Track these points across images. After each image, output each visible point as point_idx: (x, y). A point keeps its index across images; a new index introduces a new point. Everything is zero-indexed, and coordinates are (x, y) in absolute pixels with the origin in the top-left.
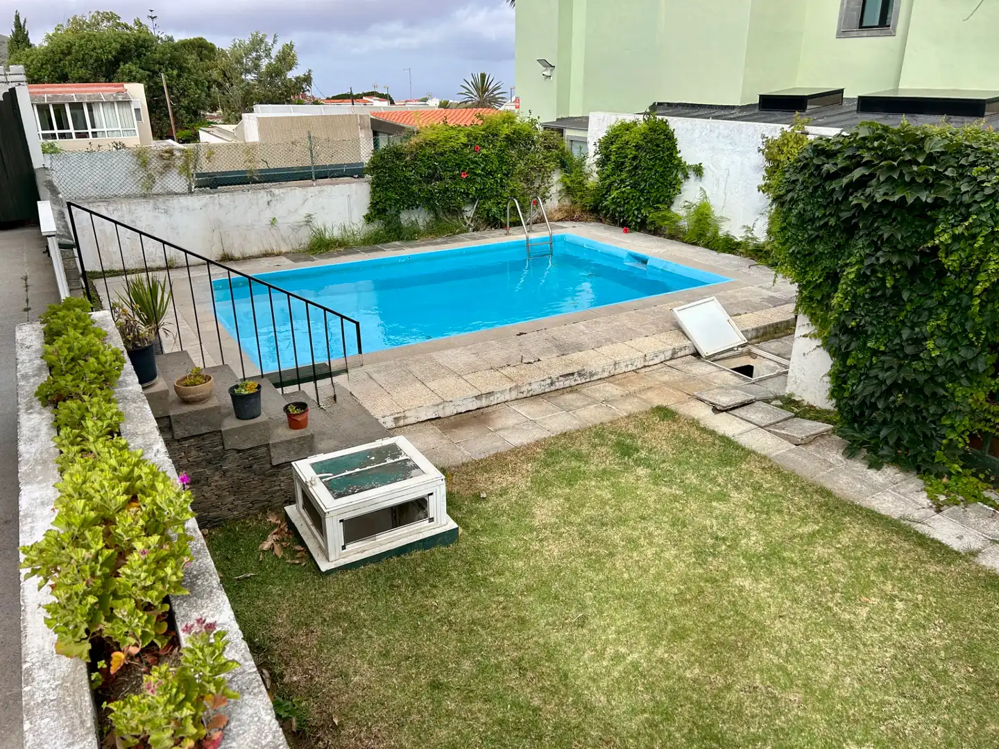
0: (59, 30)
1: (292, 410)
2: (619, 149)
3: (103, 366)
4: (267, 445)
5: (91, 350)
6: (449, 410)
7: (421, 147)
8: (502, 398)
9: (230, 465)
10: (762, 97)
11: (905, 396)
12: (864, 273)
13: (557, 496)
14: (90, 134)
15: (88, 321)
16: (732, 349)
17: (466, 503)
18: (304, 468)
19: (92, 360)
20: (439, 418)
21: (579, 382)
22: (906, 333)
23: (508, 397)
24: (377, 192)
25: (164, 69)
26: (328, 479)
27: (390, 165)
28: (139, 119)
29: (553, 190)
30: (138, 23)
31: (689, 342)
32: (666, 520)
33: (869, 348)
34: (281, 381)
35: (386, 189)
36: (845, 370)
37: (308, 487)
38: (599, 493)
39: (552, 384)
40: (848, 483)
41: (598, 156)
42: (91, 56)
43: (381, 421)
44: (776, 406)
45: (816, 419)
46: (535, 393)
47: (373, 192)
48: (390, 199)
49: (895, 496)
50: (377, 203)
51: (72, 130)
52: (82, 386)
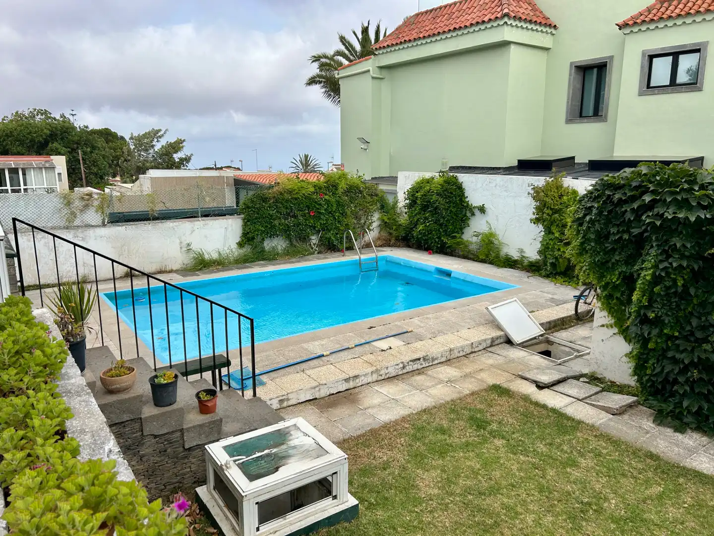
0: (4, 120)
1: (203, 396)
2: (422, 196)
3: (48, 359)
4: (182, 430)
5: (36, 343)
6: (324, 392)
7: (281, 194)
8: (365, 380)
9: (147, 450)
10: (519, 161)
11: (699, 372)
12: (659, 274)
13: (435, 468)
14: (22, 190)
15: (30, 317)
16: (535, 338)
17: (355, 477)
18: (217, 451)
19: (38, 353)
20: (316, 399)
21: (424, 366)
22: (695, 322)
23: (370, 380)
24: (248, 225)
25: (80, 148)
26: (241, 461)
27: (258, 206)
28: (60, 180)
29: (375, 225)
30: (63, 116)
31: (503, 333)
32: (533, 487)
33: (666, 334)
34: (187, 370)
35: (255, 223)
36: (646, 352)
37: (223, 470)
38: (468, 463)
39: (404, 367)
40: (667, 447)
41: (407, 201)
42: (27, 138)
43: (269, 403)
44: (584, 382)
45: (621, 392)
46: (391, 376)
47: (245, 225)
48: (258, 230)
49: (709, 457)
50: (248, 233)
51: (9, 187)
52: (26, 379)
